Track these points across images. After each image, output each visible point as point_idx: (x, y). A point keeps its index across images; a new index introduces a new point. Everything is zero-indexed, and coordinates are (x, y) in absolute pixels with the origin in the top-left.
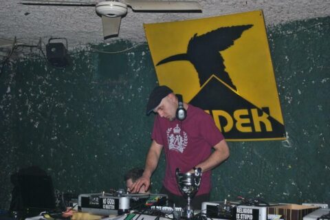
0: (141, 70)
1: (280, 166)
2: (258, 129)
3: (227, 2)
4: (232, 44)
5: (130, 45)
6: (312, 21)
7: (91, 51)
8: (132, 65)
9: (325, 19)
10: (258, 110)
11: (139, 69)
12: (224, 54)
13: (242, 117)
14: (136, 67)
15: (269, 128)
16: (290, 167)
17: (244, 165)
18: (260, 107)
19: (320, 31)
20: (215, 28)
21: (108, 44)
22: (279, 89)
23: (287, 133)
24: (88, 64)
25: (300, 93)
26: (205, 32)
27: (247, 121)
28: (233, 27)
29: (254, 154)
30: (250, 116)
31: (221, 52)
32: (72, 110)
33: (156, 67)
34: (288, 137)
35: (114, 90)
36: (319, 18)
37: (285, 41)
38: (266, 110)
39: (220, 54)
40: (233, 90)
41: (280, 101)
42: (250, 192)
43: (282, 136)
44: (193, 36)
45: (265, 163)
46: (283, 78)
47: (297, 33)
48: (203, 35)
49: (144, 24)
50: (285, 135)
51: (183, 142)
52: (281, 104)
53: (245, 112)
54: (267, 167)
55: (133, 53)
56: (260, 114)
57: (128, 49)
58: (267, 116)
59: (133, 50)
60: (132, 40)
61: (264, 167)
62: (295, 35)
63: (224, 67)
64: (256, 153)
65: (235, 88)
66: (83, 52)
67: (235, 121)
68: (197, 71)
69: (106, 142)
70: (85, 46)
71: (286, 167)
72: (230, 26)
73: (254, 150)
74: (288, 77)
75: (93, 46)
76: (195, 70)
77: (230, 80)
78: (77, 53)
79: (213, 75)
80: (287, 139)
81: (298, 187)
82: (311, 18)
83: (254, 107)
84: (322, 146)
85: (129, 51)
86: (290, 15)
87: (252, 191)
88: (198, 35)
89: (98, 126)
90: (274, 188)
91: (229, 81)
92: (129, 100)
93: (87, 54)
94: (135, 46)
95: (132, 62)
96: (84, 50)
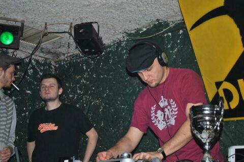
0: (178, 51)
5: (167, 25)
7: (127, 41)
8: (169, 46)
11: (176, 50)
14: (172, 48)
21: (145, 29)
32: (108, 106)
55: (170, 34)
57: (164, 30)
59: (170, 30)
60: (169, 20)
66: (119, 43)
70: (122, 36)
75: (129, 35)
85: (167, 32)
93: (123, 44)
94: (172, 25)
95: (169, 43)
96: (120, 41)
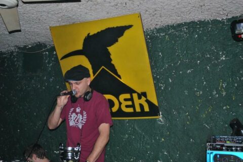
0: (52, 65)
1: (155, 139)
2: (138, 109)
3: (110, 3)
4: (117, 41)
5: (46, 46)
6: (180, 25)
7: (17, 52)
8: (47, 61)
9: (190, 23)
10: (138, 94)
11: (51, 64)
12: (111, 49)
13: (126, 100)
14: (49, 63)
15: (147, 109)
16: (163, 140)
17: (128, 138)
18: (140, 92)
19: (185, 33)
20: (103, 28)
21: (30, 46)
22: (154, 78)
23: (161, 113)
24: (15, 61)
25: (170, 81)
26: (96, 32)
27: (130, 103)
28: (117, 27)
29: (136, 129)
30: (132, 99)
31: (108, 48)
32: (3, 96)
33: (60, 61)
34: (161, 116)
35: (33, 81)
36: (185, 23)
37: (159, 41)
38: (144, 94)
39: (108, 50)
40: (119, 79)
41: (155, 87)
42: (132, 160)
43: (157, 115)
44: (86, 35)
45: (144, 137)
46: (158, 70)
47: (168, 34)
48: (95, 35)
49: (50, 27)
50: (159, 114)
51: (82, 120)
52: (156, 90)
53: (128, 96)
54: (145, 139)
55: (47, 53)
56: (140, 98)
57: (43, 49)
58: (145, 99)
59: (47, 50)
60: (47, 43)
61: (142, 140)
62: (167, 36)
63: (111, 60)
64: (136, 128)
65: (120, 77)
66: (12, 53)
67: (120, 103)
68: (91, 64)
69: (26, 120)
70: (14, 48)
71: (160, 140)
72: (115, 27)
73: (135, 126)
74: (161, 69)
75: (19, 48)
76: (89, 63)
77: (116, 70)
78: (8, 53)
79: (103, 67)
80: (160, 117)
81: (169, 156)
82: (178, 22)
83: (135, 92)
84: (188, 123)
85: (45, 51)
86: (162, 19)
87: (134, 159)
88: (91, 34)
89: (21, 108)
90: (151, 157)
91: (115, 72)
92: (44, 88)
93: (15, 54)
94: (49, 47)
95: (46, 59)
96: (13, 51)
